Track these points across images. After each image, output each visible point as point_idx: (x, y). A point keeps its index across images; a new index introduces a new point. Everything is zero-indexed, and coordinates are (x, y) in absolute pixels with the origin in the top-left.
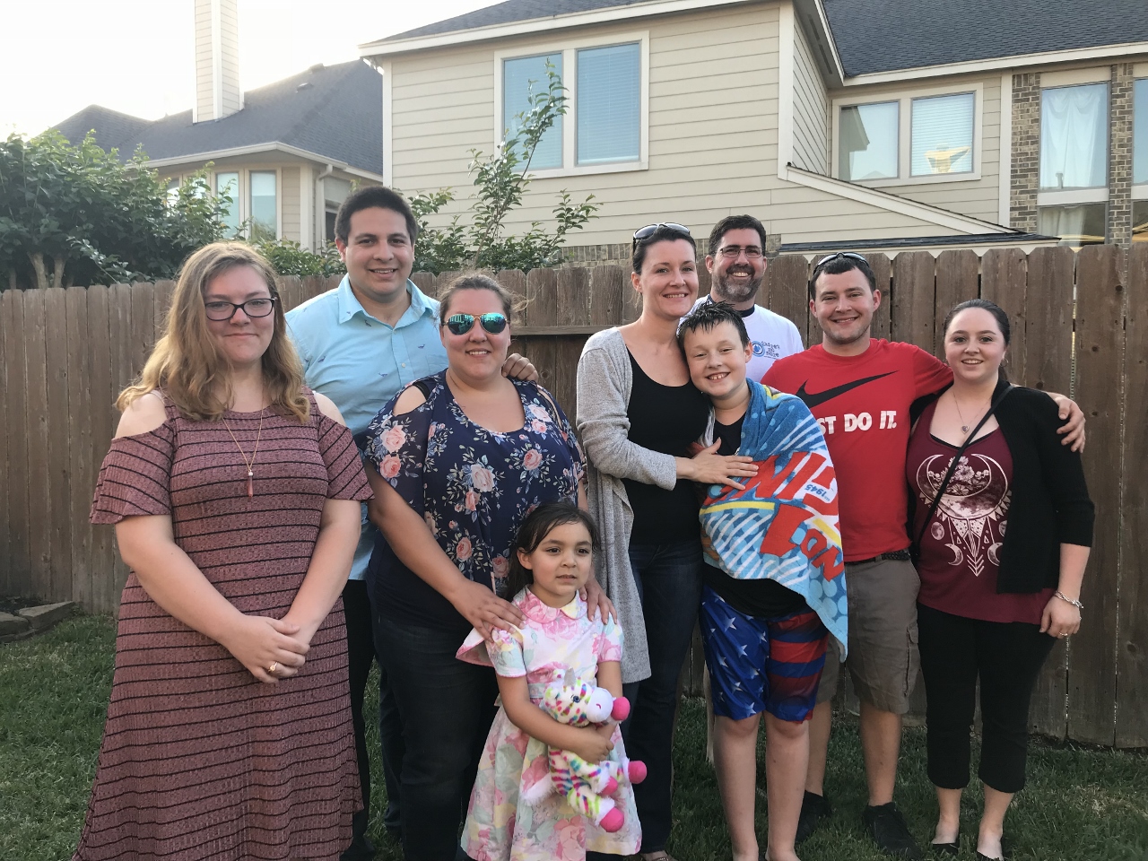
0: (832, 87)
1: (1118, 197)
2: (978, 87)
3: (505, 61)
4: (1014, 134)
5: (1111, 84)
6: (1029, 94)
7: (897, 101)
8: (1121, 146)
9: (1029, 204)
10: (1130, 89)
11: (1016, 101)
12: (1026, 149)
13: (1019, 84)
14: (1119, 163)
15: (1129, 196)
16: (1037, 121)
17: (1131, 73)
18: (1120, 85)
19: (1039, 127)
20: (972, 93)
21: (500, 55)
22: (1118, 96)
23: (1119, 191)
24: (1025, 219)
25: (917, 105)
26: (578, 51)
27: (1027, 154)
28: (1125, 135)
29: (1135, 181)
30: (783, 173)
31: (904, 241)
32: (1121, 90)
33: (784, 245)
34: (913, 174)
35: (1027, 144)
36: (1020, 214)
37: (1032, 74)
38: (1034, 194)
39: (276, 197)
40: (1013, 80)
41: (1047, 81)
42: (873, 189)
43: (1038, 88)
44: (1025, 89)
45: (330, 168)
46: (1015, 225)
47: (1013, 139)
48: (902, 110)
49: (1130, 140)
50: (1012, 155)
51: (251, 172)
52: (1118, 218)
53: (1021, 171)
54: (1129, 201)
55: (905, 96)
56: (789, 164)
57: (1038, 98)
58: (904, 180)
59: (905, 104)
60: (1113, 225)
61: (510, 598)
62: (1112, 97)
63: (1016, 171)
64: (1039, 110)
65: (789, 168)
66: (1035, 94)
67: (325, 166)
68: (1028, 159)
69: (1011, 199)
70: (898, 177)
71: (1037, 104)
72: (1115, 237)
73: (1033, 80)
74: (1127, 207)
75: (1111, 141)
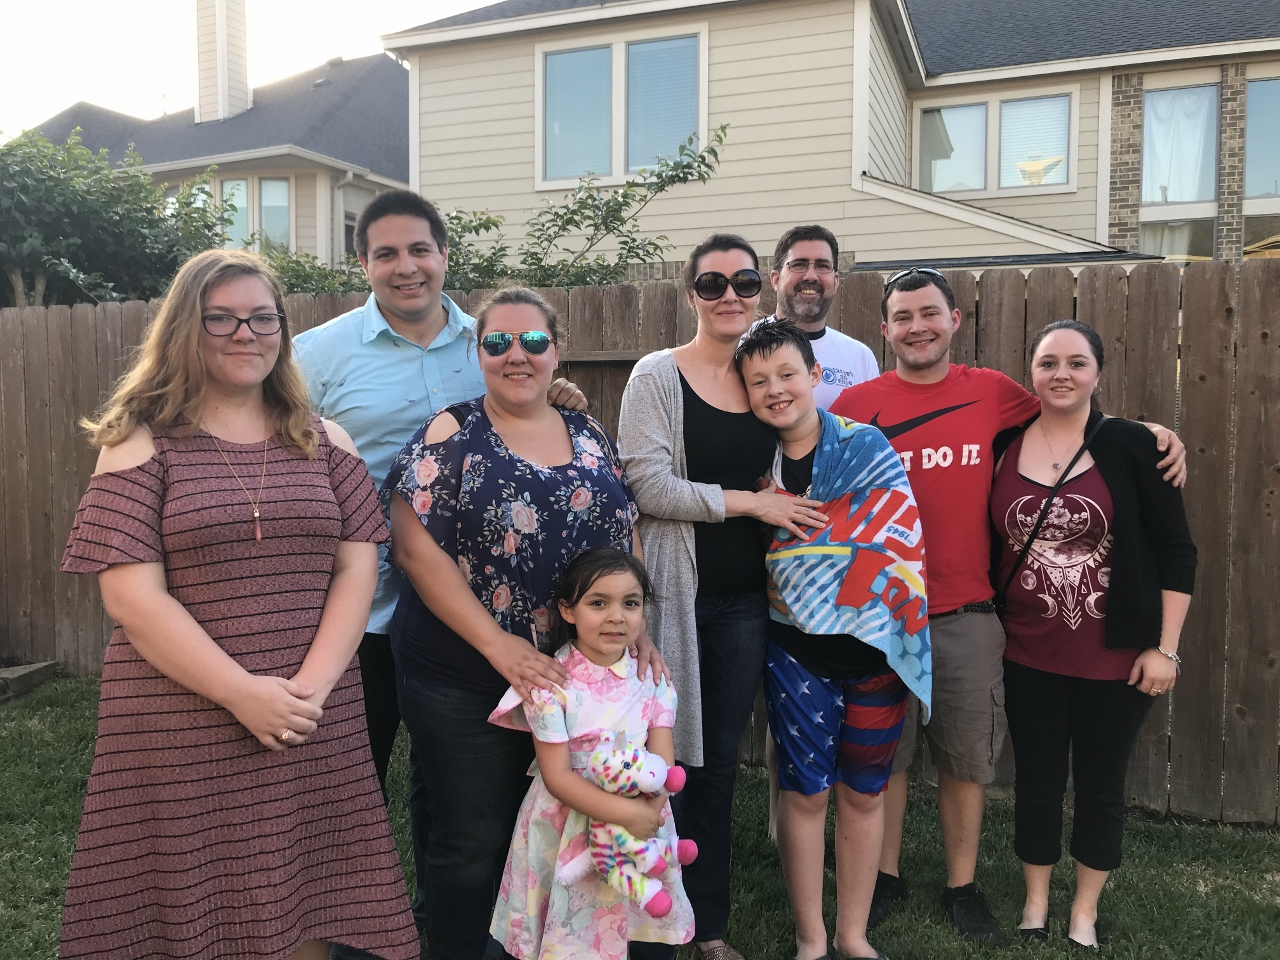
0: (912, 88)
1: (1228, 212)
2: (1074, 88)
3: (546, 55)
4: (1114, 141)
5: (1221, 86)
6: (1131, 97)
7: (985, 104)
8: (1231, 155)
9: (1131, 221)
10: (1242, 92)
11: (1116, 103)
12: (1126, 158)
13: (1120, 86)
14: (1230, 174)
15: (1240, 211)
16: (1139, 127)
17: (1243, 74)
18: (1232, 87)
19: (1141, 133)
20: (1068, 95)
21: (541, 48)
22: (1228, 100)
23: (1229, 205)
24: (1125, 236)
25: (1006, 107)
26: (629, 44)
27: (1127, 163)
28: (1235, 143)
29: (1247, 195)
30: (857, 183)
31: (991, 260)
32: (1233, 93)
33: (858, 263)
34: (1002, 185)
35: (1128, 152)
36: (1119, 231)
37: (1133, 75)
38: (1135, 208)
39: (289, 206)
40: (1113, 82)
41: (1151, 82)
42: (958, 202)
43: (1141, 90)
44: (1126, 92)
45: (350, 175)
46: (1114, 243)
47: (1112, 147)
48: (990, 113)
49: (1242, 148)
50: (1112, 165)
51: (261, 179)
52: (1228, 236)
53: (1121, 183)
54: (1240, 217)
55: (993, 98)
56: (864, 173)
57: (1140, 102)
58: (992, 192)
59: (994, 107)
60: (1222, 243)
61: (551, 654)
62: (1223, 101)
63: (1115, 183)
64: (1140, 115)
65: (864, 177)
66: (1138, 96)
67: (345, 172)
68: (1129, 170)
69: (1110, 214)
70: (985, 189)
71: (1140, 108)
72: (1224, 257)
73: (1135, 81)
74: (1238, 223)
75: (1221, 150)
